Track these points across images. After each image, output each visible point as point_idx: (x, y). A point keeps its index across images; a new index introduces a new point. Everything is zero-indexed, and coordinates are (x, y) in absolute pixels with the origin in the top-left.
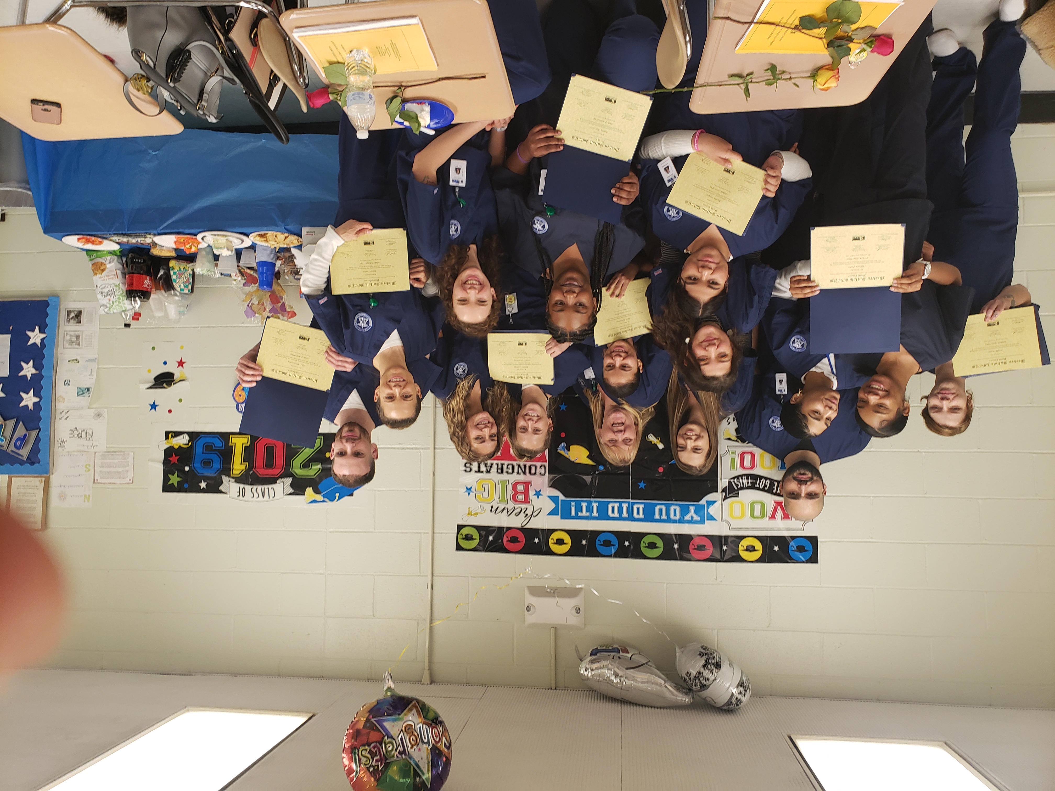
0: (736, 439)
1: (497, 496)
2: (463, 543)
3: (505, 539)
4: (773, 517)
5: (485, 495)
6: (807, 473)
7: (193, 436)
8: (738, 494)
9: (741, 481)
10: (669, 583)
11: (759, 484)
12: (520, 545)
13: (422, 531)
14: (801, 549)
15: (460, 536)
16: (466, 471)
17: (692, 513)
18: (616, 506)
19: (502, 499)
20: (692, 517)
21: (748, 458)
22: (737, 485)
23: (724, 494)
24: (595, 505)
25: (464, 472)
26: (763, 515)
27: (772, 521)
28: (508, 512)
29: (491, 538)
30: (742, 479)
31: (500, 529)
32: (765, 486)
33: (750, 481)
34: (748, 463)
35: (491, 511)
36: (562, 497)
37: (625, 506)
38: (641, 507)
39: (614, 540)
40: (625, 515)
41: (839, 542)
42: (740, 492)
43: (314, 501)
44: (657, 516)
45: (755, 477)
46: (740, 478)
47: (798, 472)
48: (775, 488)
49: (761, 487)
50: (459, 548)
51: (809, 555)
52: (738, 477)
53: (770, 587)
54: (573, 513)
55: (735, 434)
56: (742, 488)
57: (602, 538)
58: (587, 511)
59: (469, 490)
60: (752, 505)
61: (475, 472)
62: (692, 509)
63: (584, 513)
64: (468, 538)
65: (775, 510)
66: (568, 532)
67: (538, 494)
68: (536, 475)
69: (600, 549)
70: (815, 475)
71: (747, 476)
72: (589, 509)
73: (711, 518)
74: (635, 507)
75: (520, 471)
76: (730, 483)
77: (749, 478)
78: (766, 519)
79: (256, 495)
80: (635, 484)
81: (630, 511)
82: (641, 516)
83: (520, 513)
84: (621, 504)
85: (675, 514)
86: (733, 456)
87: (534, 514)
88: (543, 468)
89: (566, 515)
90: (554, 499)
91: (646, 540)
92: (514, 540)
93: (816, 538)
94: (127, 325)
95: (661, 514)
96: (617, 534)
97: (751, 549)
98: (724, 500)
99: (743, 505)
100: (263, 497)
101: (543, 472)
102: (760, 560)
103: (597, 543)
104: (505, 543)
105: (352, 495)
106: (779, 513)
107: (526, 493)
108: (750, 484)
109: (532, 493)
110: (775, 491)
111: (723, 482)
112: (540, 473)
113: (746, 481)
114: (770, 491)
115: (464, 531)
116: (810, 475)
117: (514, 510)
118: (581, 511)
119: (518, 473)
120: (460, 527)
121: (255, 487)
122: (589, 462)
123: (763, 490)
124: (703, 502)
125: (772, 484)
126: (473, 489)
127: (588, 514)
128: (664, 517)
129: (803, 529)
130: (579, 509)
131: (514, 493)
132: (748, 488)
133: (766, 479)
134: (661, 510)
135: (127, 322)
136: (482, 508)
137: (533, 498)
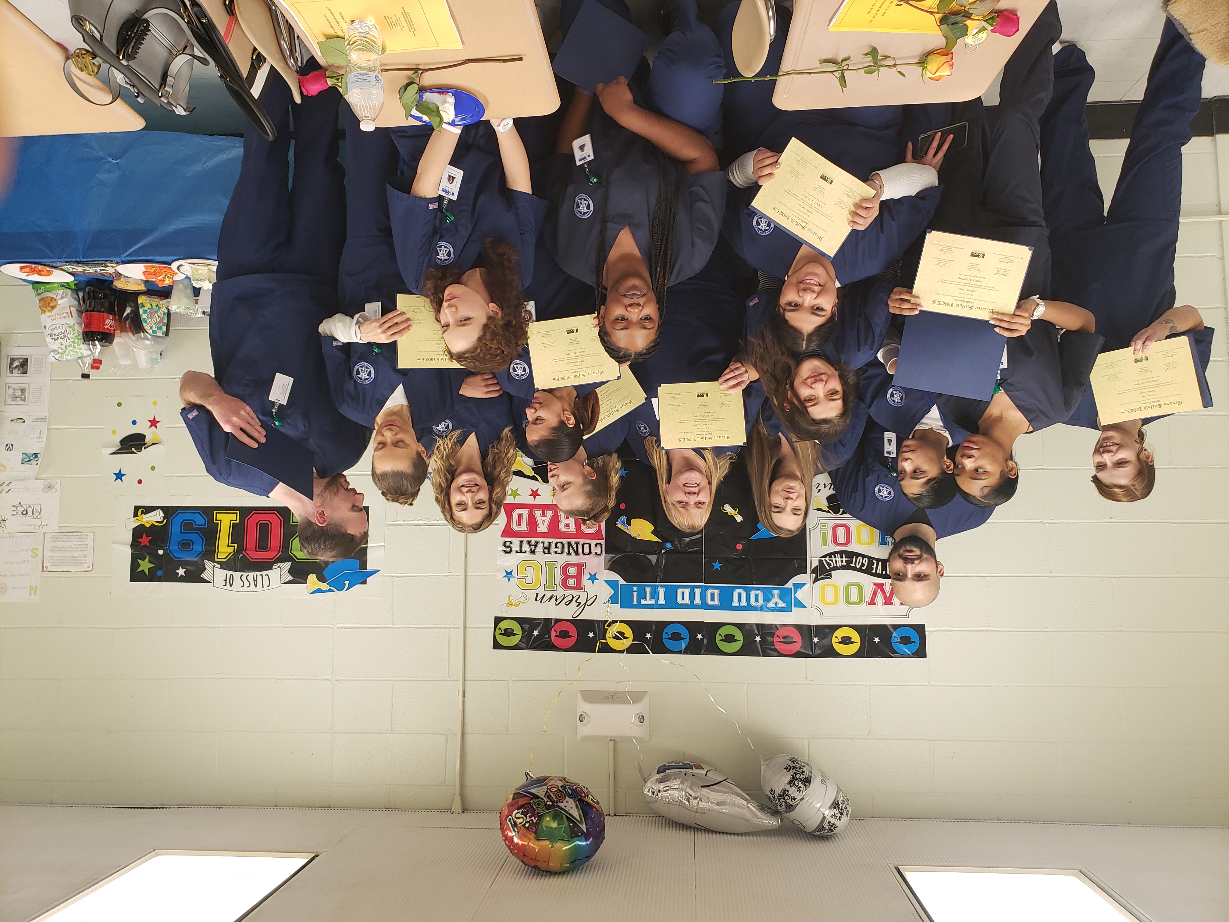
0: (827, 509)
1: (544, 582)
2: (502, 640)
3: (553, 634)
4: (872, 602)
5: (529, 580)
6: (915, 549)
7: (169, 511)
8: (830, 575)
9: (834, 559)
10: (750, 684)
11: (855, 564)
12: (572, 641)
13: (451, 626)
14: (906, 640)
15: (498, 631)
16: (505, 551)
17: (776, 599)
18: (687, 591)
19: (549, 585)
20: (776, 604)
21: (841, 532)
22: (829, 565)
23: (814, 575)
24: (661, 591)
25: (503, 553)
26: (861, 601)
27: (872, 607)
28: (556, 600)
29: (536, 633)
30: (835, 557)
31: (547, 621)
32: (863, 565)
33: (844, 559)
34: (842, 538)
35: (536, 600)
36: (622, 581)
37: (697, 591)
38: (716, 592)
39: (685, 633)
40: (697, 602)
41: (951, 631)
42: (833, 573)
43: (319, 591)
44: (735, 603)
45: (851, 555)
46: (833, 556)
47: (904, 548)
48: (874, 567)
49: (858, 567)
50: (497, 645)
51: (915, 647)
52: (830, 555)
53: (870, 686)
54: (635, 601)
55: (826, 503)
56: (836, 568)
57: (669, 630)
58: (652, 598)
59: (509, 574)
60: (847, 588)
61: (517, 552)
62: (776, 593)
63: (648, 601)
64: (508, 633)
65: (875, 593)
66: (630, 623)
67: (593, 578)
68: (591, 556)
69: (668, 643)
70: (925, 553)
71: (841, 553)
72: (654, 595)
73: (799, 604)
74: (709, 592)
75: (572, 551)
76: (820, 561)
77: (844, 555)
78: (864, 605)
79: (247, 584)
80: (709, 565)
81: (703, 597)
82: (716, 603)
83: (571, 601)
84: (692, 588)
85: (756, 601)
86: (824, 530)
87: (588, 603)
88: (599, 546)
89: (627, 604)
90: (612, 584)
91: (723, 631)
92: (564, 634)
93: (923, 626)
94: (86, 376)
95: (740, 600)
96: (686, 624)
97: (846, 641)
98: (814, 583)
99: (836, 588)
100: (256, 586)
101: (599, 552)
102: (858, 654)
103: (665, 636)
104: (553, 638)
105: (364, 582)
106: (880, 598)
107: (578, 577)
108: (844, 564)
109: (586, 576)
110: (874, 571)
111: (813, 562)
112: (596, 553)
113: (840, 559)
114: (868, 571)
115: (503, 625)
116: (918, 552)
117: (564, 598)
118: (645, 598)
119: (569, 553)
120: (498, 620)
121: (245, 574)
122: (655, 539)
123: (860, 570)
124: (789, 585)
125: (871, 563)
126: (514, 574)
127: (653, 602)
128: (744, 603)
129: (907, 616)
130: (642, 596)
131: (564, 577)
132: (843, 568)
133: (864, 556)
134: (740, 595)
135: (86, 372)
136: (525, 596)
137: (586, 582)
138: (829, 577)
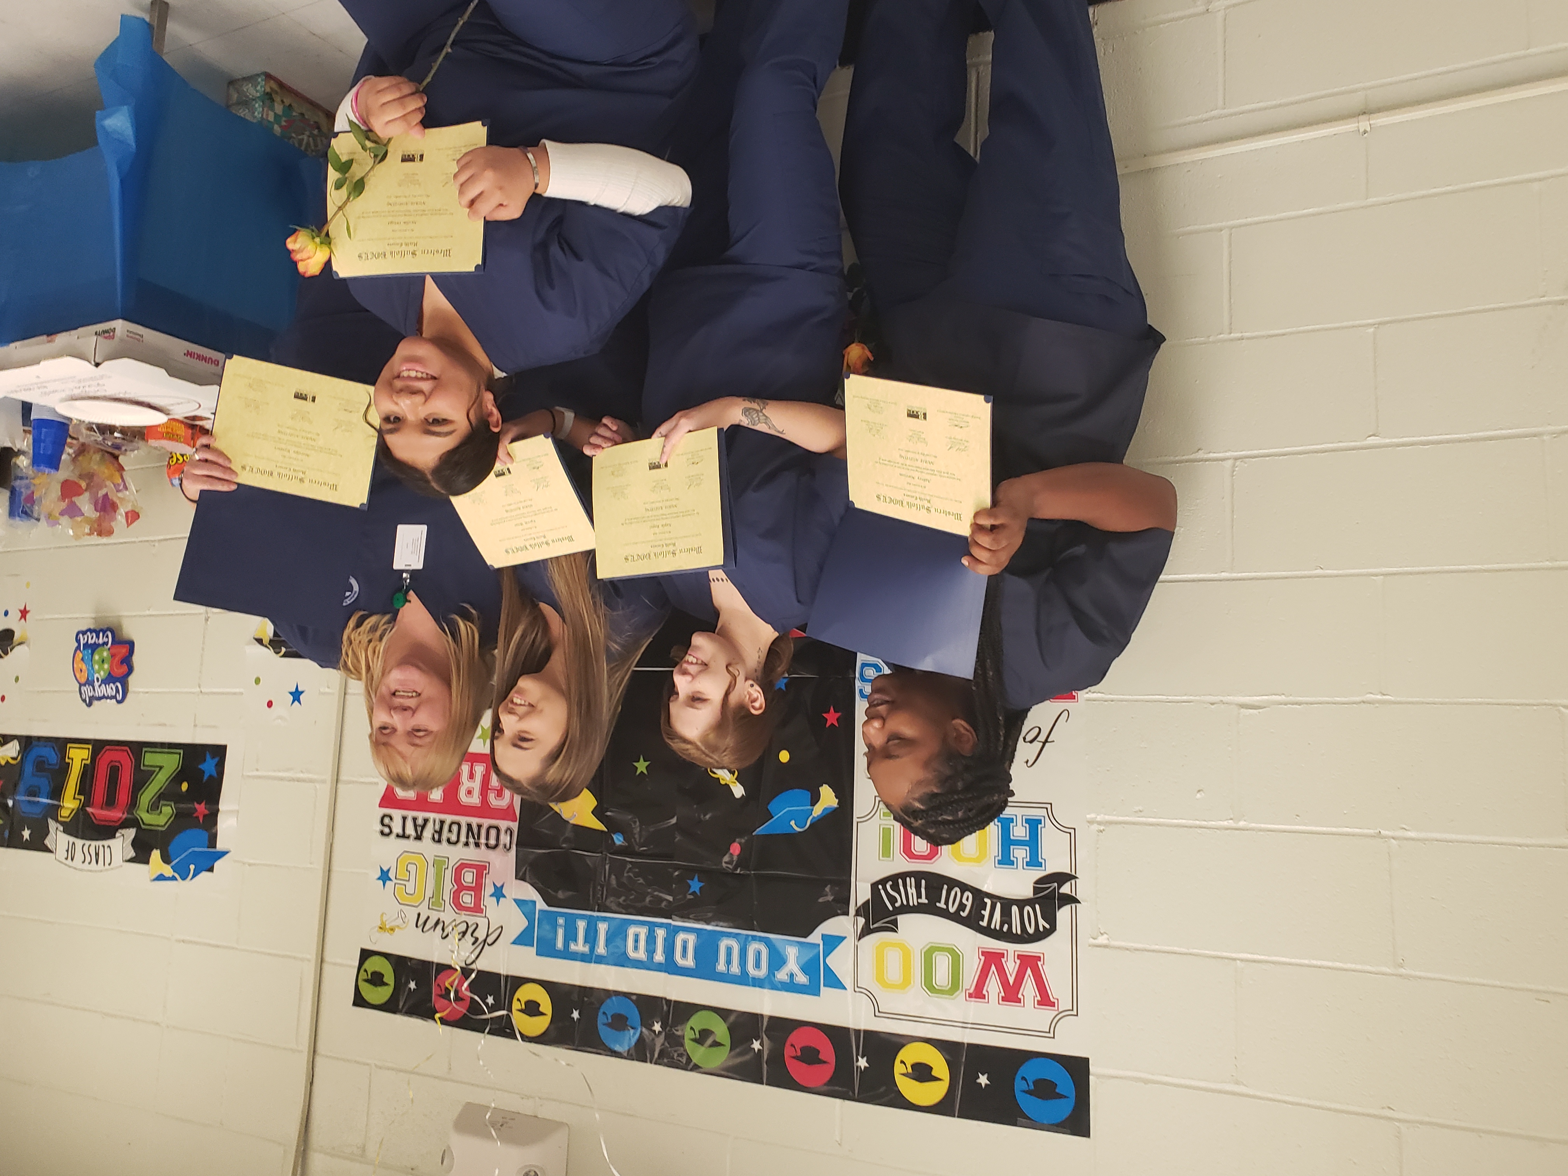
1: (429, 894)
2: (364, 991)
3: (435, 990)
4: (978, 993)
5: (410, 887)
7: (25, 743)
8: (895, 923)
9: (902, 889)
10: (736, 1139)
11: (947, 903)
14: (1046, 1090)
15: (362, 975)
16: (382, 833)
17: (792, 965)
18: (643, 932)
19: (435, 901)
20: (792, 975)
22: (893, 900)
24: (602, 925)
25: (379, 835)
26: (955, 986)
27: (975, 1005)
28: (443, 930)
29: (412, 984)
30: (906, 885)
31: (427, 966)
32: (962, 907)
33: (924, 891)
35: (417, 926)
36: (541, 905)
37: (661, 933)
38: (691, 939)
39: (631, 1015)
40: (660, 956)
41: (1145, 1081)
42: (902, 919)
43: (161, 878)
44: (721, 967)
45: (937, 882)
46: (899, 881)
48: (986, 913)
49: (952, 910)
50: (359, 1001)
51: (1064, 1108)
52: (895, 879)
54: (560, 944)
56: (907, 909)
57: (609, 1007)
58: (586, 941)
59: (384, 876)
60: (929, 955)
61: (398, 836)
62: (792, 952)
63: (580, 946)
64: (376, 979)
65: (984, 974)
66: (548, 986)
67: (499, 893)
68: (497, 850)
69: (605, 1035)
71: (918, 876)
72: (591, 937)
73: (834, 982)
74: (680, 939)
76: (876, 892)
77: (923, 882)
78: (961, 996)
79: (88, 858)
80: (683, 882)
81: (669, 948)
82: (689, 962)
83: (465, 933)
84: (652, 928)
85: (757, 965)
86: (886, 823)
87: (490, 940)
88: (509, 834)
89: (546, 948)
90: (527, 909)
91: (697, 1022)
93: (1085, 1061)
95: (728, 960)
96: (640, 1001)
97: (922, 1073)
98: (863, 936)
99: (906, 953)
100: (97, 862)
101: (509, 845)
102: (944, 1108)
103: (601, 1019)
104: (434, 999)
105: (213, 868)
106: (993, 986)
107: (477, 888)
108: (923, 900)
109: (489, 890)
110: (984, 923)
111: (861, 893)
112: (504, 846)
113: (915, 890)
114: (972, 922)
115: (371, 965)
117: (454, 927)
118: (575, 940)
119: (467, 844)
120: (365, 955)
121: (87, 843)
122: (596, 823)
123: (955, 917)
124: (816, 937)
125: (978, 903)
126: (392, 875)
127: (586, 949)
128: (735, 969)
129: (1050, 1033)
130: (570, 936)
131: (456, 887)
132: (919, 909)
133: (964, 887)
134: (729, 950)
136: (403, 915)
137: (489, 901)
138: (893, 927)
